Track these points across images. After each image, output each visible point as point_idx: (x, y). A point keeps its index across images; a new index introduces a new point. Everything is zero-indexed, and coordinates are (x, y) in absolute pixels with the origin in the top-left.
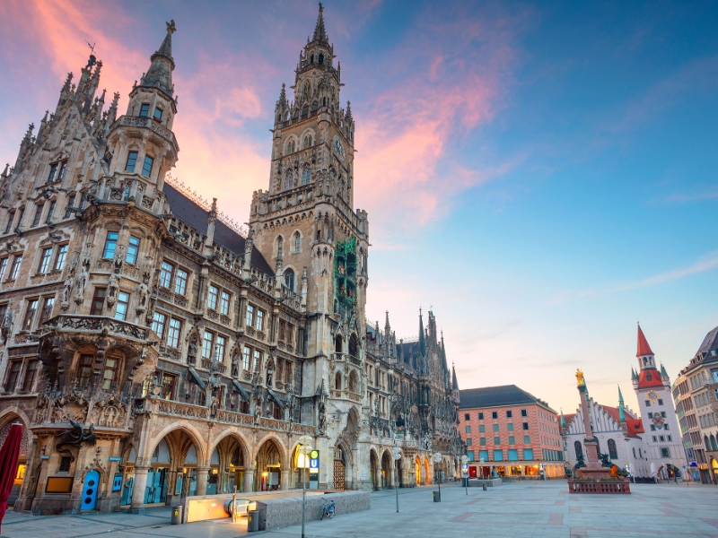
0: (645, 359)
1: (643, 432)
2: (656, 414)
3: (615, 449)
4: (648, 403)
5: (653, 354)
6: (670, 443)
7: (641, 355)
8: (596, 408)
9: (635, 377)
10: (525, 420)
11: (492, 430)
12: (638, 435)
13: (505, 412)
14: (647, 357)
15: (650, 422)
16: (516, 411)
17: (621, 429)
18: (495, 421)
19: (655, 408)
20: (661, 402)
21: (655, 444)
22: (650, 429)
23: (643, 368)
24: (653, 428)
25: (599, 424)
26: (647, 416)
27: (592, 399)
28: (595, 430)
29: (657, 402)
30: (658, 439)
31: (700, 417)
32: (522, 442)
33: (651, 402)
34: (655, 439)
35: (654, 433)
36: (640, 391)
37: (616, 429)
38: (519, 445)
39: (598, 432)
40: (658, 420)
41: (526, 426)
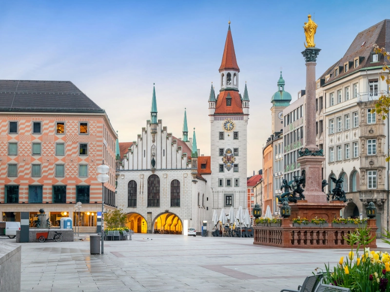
0: (229, 75)
1: (210, 174)
2: (229, 150)
3: (178, 193)
4: (222, 135)
5: (238, 70)
6: (237, 189)
7: (226, 69)
8: (164, 135)
9: (213, 99)
10: (83, 139)
11: (30, 153)
12: (204, 176)
13: (54, 124)
14: (232, 72)
15: (220, 160)
16: (72, 124)
17: (190, 166)
18: (37, 138)
19: (229, 143)
20: (236, 135)
21: (220, 189)
22: (218, 169)
23: (225, 87)
24: (222, 168)
25: (164, 158)
26: (218, 153)
27: (160, 121)
28: (158, 166)
29: (232, 135)
30: (224, 183)
31: (331, 148)
32: (76, 174)
33: (226, 135)
34: (221, 182)
35: (222, 176)
36: (215, 119)
37: (184, 166)
38: (70, 178)
39: (161, 170)
40: (229, 158)
41: (83, 150)
